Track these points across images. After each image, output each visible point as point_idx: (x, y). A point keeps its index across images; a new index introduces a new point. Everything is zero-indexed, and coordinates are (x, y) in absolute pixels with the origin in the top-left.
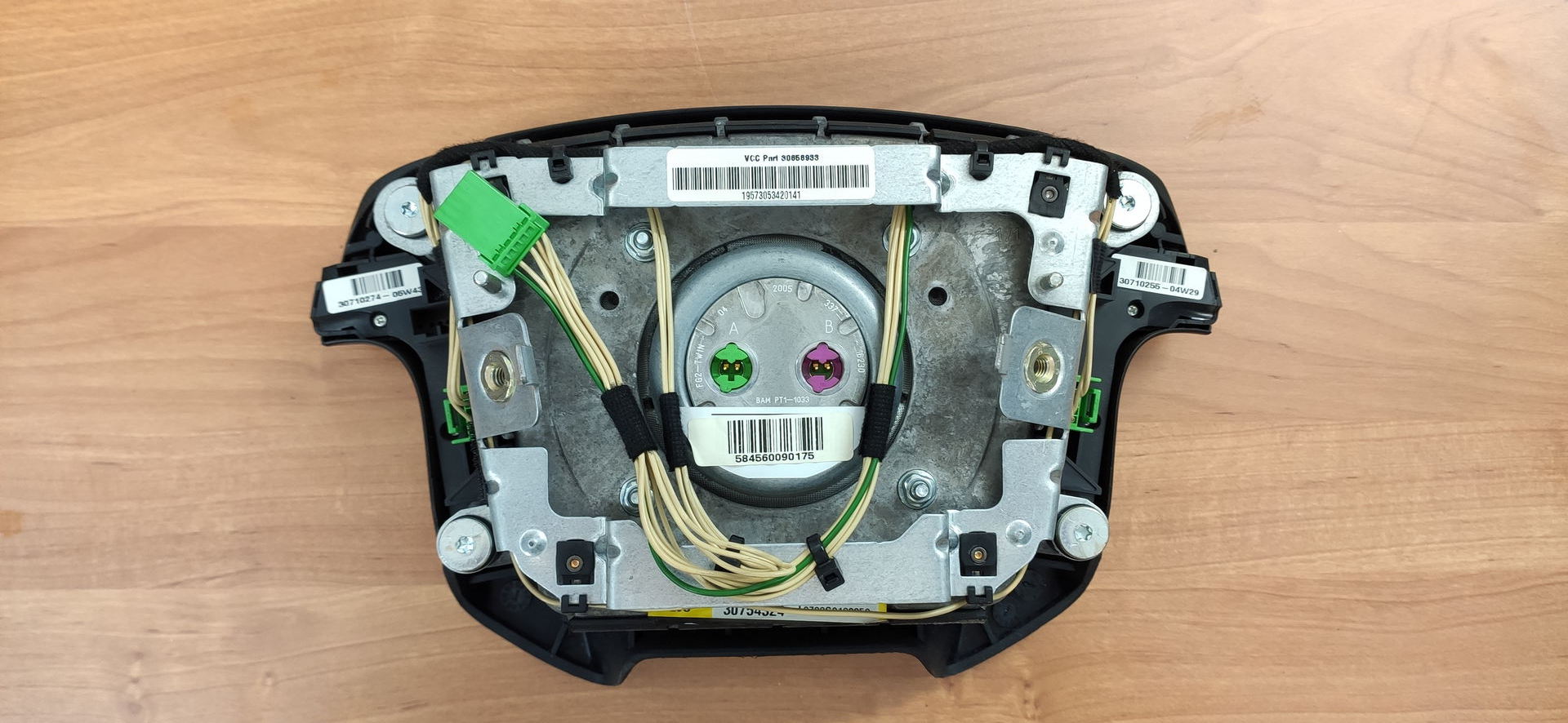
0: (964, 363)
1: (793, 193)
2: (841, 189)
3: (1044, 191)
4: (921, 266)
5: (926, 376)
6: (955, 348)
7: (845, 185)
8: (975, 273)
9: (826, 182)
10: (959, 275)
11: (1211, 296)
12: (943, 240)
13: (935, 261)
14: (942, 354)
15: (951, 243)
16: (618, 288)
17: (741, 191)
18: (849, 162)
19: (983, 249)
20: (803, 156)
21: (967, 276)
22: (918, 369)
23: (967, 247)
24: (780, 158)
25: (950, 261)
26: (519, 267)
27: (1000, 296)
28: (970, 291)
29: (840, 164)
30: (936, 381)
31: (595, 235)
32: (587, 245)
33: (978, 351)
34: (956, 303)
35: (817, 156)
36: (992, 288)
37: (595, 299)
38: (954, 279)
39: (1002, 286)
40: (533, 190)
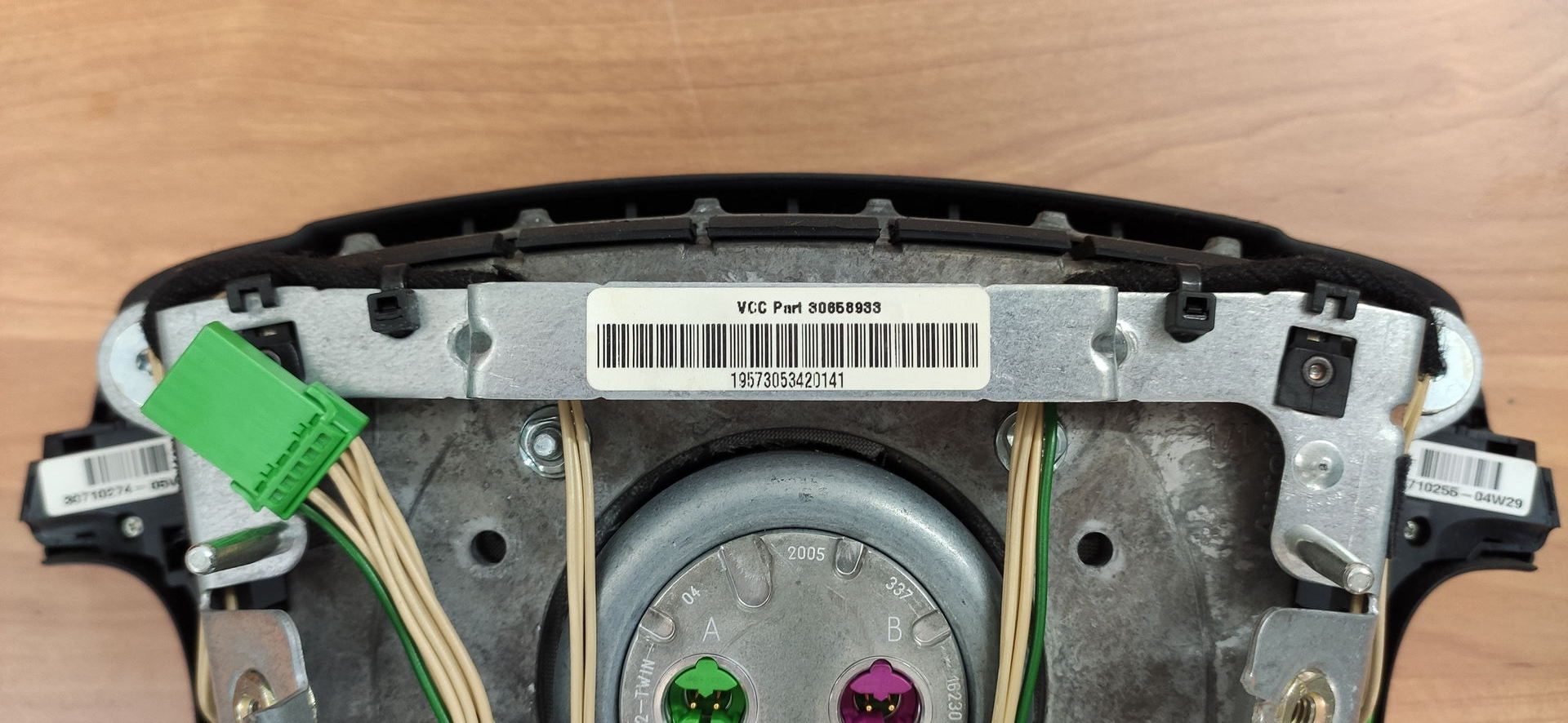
0: (1142, 676)
1: (829, 377)
2: (924, 370)
3: (1307, 365)
4: (1066, 493)
5: (1071, 700)
6: (1126, 646)
7: (932, 362)
8: (1166, 508)
9: (895, 354)
10: (1135, 510)
11: (1544, 511)
12: (1108, 445)
13: (1092, 485)
14: (1101, 657)
15: (1122, 450)
16: (504, 526)
17: (729, 370)
18: (940, 318)
19: (1181, 462)
20: (850, 305)
21: (1150, 514)
22: (1058, 685)
23: (1151, 458)
24: (805, 307)
25: (1120, 484)
26: (308, 502)
27: (1211, 552)
28: (1156, 541)
29: (923, 321)
30: (1089, 708)
31: (463, 426)
32: (450, 444)
33: (1168, 653)
34: (1129, 562)
35: (878, 305)
36: (1197, 536)
37: (462, 545)
38: (1126, 517)
39: (1214, 531)
40: (344, 350)
